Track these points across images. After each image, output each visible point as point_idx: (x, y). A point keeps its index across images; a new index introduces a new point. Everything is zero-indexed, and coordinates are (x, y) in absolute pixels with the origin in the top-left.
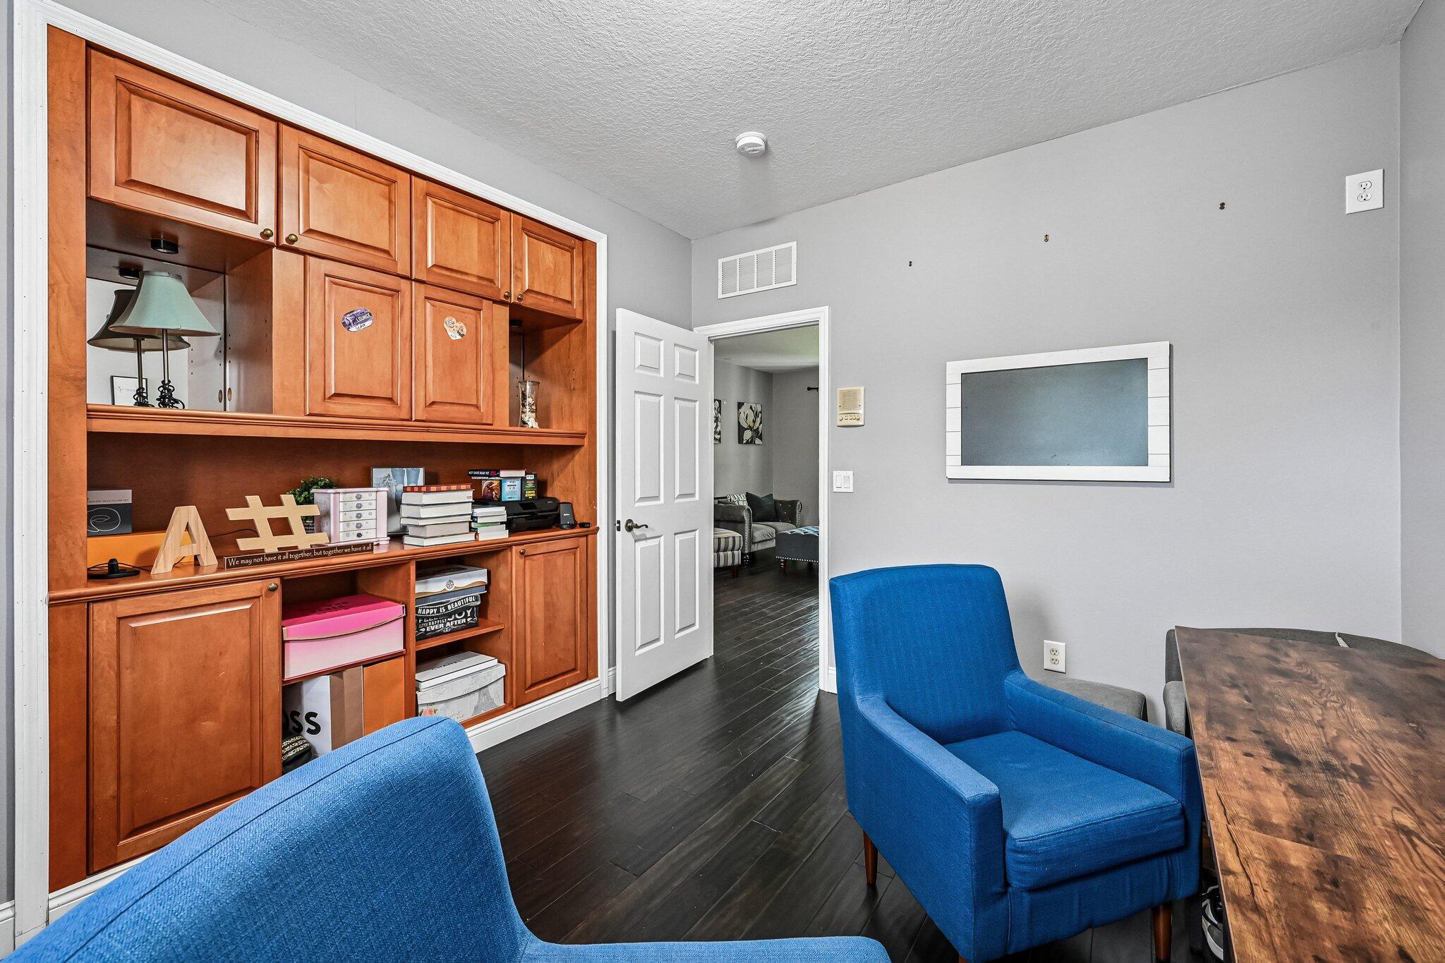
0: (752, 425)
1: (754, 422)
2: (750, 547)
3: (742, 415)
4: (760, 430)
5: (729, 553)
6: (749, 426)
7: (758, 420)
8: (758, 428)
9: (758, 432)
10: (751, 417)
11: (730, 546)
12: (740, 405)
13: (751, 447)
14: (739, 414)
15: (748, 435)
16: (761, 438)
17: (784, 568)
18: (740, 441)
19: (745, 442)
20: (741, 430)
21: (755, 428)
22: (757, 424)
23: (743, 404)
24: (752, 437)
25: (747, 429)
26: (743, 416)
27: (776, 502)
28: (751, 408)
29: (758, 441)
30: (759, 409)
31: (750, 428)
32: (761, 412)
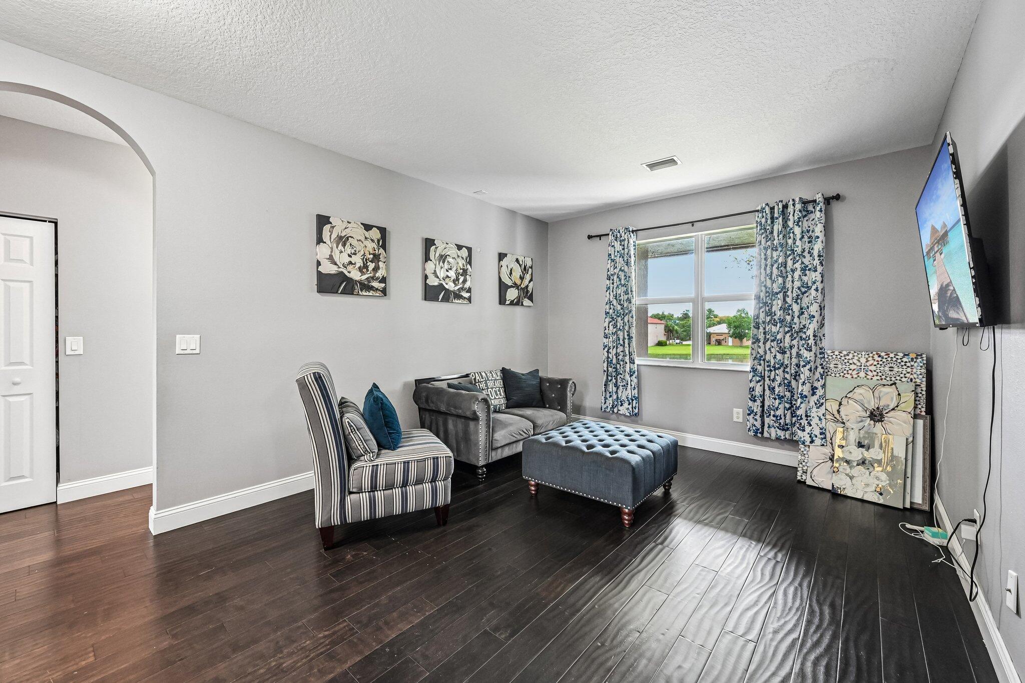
0: (518, 282)
1: (522, 278)
2: (487, 456)
3: (504, 269)
4: (530, 289)
5: (397, 492)
6: (515, 284)
7: (528, 277)
8: (527, 286)
9: (528, 291)
10: (517, 272)
11: (399, 478)
12: (502, 256)
13: (518, 309)
14: (500, 267)
15: (512, 294)
16: (531, 298)
17: (536, 494)
18: (502, 301)
19: (508, 302)
20: (503, 288)
21: (523, 286)
22: (526, 282)
23: (506, 255)
24: (519, 298)
25: (512, 287)
26: (505, 272)
27: (542, 380)
28: (517, 260)
29: (526, 302)
30: (529, 263)
31: (516, 286)
32: (531, 267)
